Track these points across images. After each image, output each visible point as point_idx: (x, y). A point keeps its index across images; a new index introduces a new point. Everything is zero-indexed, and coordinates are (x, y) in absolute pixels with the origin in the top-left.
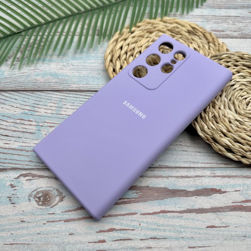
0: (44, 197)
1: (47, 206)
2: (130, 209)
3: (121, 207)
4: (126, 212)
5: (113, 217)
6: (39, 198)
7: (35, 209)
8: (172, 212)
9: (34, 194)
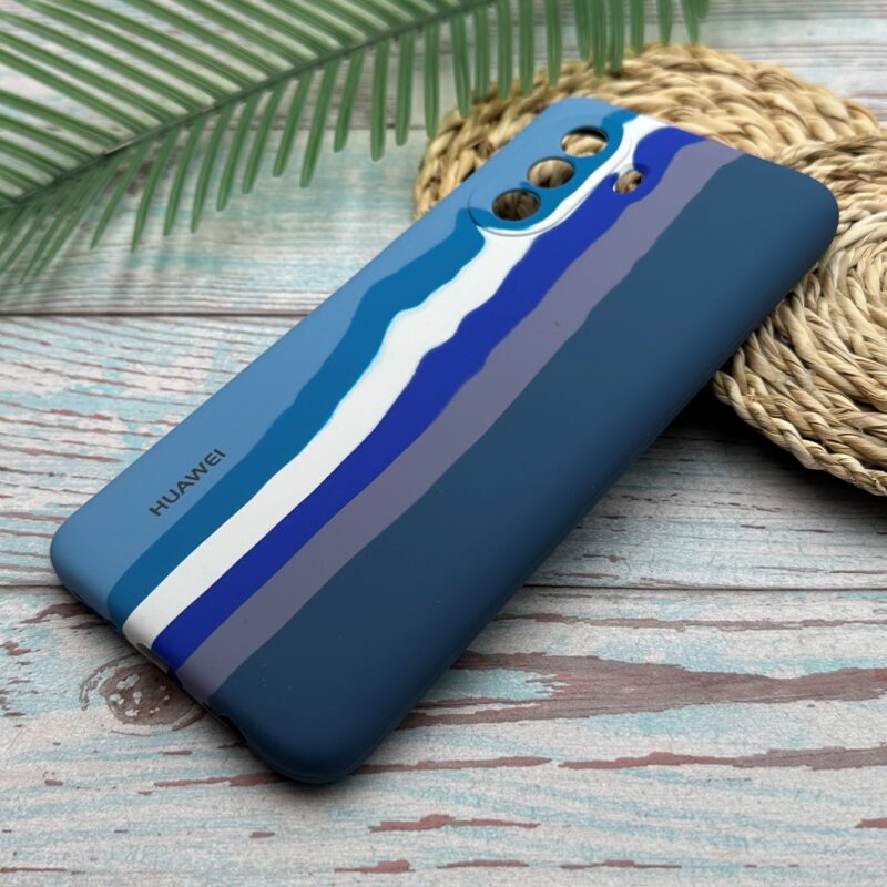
0: (146, 690)
1: (158, 724)
2: (514, 743)
3: (479, 733)
4: (499, 755)
5: (441, 771)
6: (126, 694)
7: (105, 734)
8: (700, 763)
9: (105, 679)
